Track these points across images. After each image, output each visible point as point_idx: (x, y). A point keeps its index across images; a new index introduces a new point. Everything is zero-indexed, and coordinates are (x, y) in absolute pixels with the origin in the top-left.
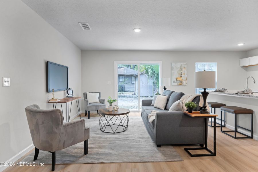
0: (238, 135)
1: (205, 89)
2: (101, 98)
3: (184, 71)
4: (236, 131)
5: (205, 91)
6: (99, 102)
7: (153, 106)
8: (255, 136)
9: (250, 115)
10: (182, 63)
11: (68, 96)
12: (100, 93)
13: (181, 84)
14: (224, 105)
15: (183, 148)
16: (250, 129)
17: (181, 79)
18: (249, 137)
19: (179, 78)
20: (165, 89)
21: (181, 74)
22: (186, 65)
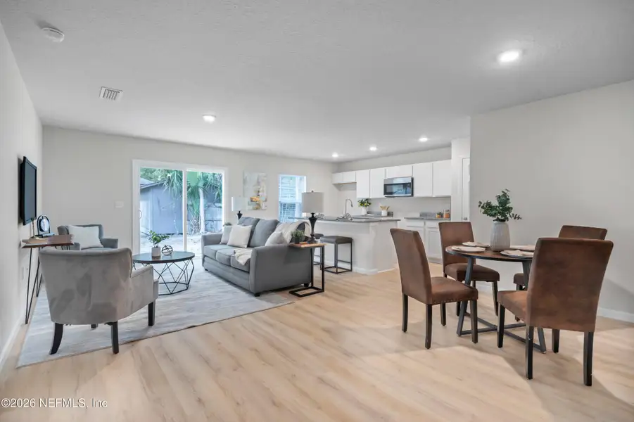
0: (339, 270)
1: (313, 214)
2: (105, 236)
3: (263, 187)
4: (336, 266)
5: (313, 216)
6: (102, 246)
7: (225, 244)
8: (354, 268)
9: (350, 244)
10: (260, 174)
11: (41, 233)
12: (100, 226)
13: (258, 207)
14: (322, 235)
15: (288, 292)
16: (350, 261)
17: (258, 199)
18: (348, 270)
19: (255, 198)
20: (240, 215)
21: (259, 192)
22: (265, 177)
